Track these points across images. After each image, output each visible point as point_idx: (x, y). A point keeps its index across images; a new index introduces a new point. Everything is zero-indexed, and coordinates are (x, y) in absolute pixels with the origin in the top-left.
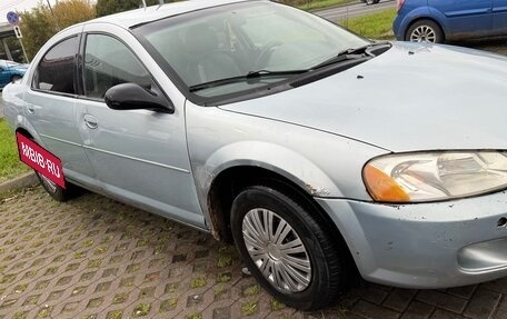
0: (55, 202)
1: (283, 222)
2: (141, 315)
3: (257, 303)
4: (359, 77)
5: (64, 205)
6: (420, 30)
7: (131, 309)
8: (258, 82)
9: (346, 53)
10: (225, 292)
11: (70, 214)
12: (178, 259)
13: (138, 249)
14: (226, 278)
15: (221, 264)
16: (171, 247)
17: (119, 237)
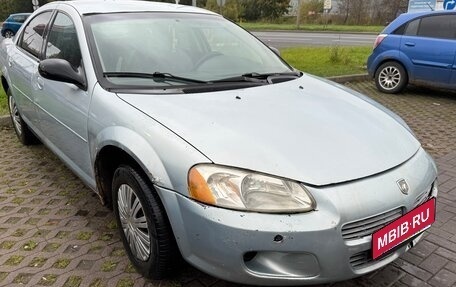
0: (20, 144)
1: (137, 199)
2: (28, 249)
3: (117, 263)
4: (237, 98)
5: (25, 148)
6: (389, 69)
7: (22, 243)
8: (163, 82)
9: (250, 76)
10: (99, 248)
11: (25, 157)
12: (81, 213)
13: (57, 197)
14: (106, 238)
15: (110, 226)
16: (82, 203)
17: (48, 184)
